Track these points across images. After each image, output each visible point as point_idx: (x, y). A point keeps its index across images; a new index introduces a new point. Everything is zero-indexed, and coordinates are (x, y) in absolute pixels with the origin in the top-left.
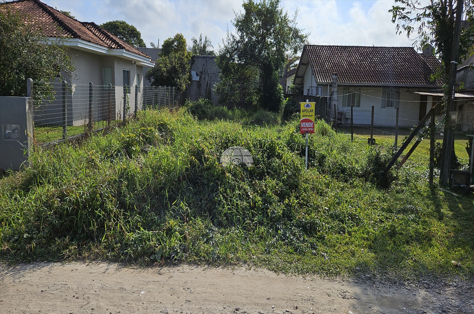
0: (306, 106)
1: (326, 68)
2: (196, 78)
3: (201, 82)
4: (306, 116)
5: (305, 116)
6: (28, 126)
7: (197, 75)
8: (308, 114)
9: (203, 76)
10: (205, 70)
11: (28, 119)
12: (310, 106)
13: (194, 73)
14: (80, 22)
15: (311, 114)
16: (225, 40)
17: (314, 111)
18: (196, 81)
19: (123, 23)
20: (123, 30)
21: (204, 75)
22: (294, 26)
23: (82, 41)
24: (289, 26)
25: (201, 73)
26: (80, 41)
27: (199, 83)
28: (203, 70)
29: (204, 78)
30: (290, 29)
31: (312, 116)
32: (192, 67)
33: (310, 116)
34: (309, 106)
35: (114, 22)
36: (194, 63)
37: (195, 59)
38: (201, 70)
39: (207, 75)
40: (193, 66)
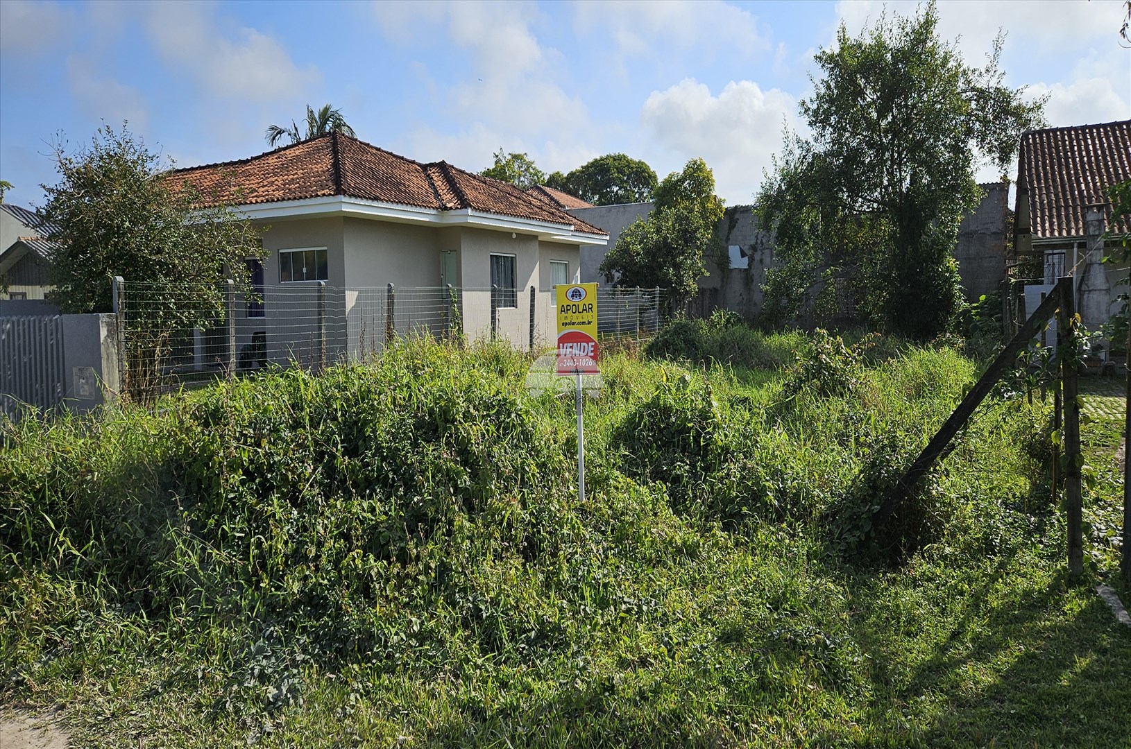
0: (573, 296)
1: (1081, 192)
2: (738, 262)
3: (753, 271)
4: (573, 324)
5: (569, 324)
6: (105, 371)
7: (743, 255)
8: (577, 318)
9: (757, 257)
10: (762, 242)
11: (104, 355)
12: (583, 294)
13: (734, 251)
14: (420, 165)
15: (586, 316)
16: (779, 155)
17: (595, 309)
18: (740, 270)
19: (620, 158)
20: (618, 173)
21: (759, 253)
22: (993, 84)
23: (353, 200)
24: (978, 86)
25: (754, 248)
26: (346, 199)
27: (747, 276)
28: (759, 242)
29: (761, 261)
30: (982, 94)
31: (589, 323)
32: (730, 237)
33: (584, 323)
34: (580, 295)
35: (602, 159)
36: (734, 226)
37: (737, 216)
38: (753, 242)
39: (767, 251)
40: (735, 231)
